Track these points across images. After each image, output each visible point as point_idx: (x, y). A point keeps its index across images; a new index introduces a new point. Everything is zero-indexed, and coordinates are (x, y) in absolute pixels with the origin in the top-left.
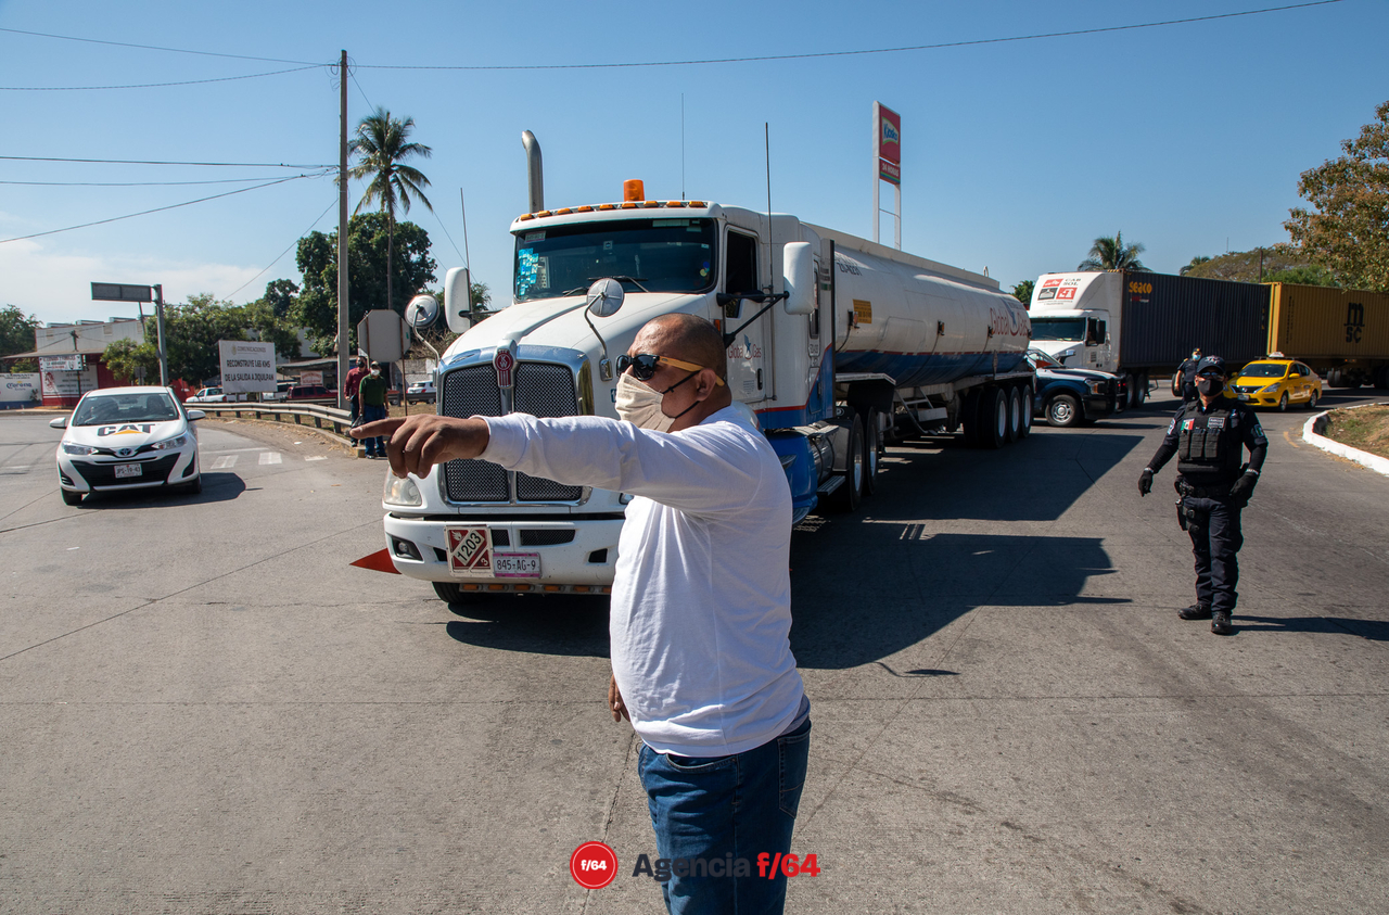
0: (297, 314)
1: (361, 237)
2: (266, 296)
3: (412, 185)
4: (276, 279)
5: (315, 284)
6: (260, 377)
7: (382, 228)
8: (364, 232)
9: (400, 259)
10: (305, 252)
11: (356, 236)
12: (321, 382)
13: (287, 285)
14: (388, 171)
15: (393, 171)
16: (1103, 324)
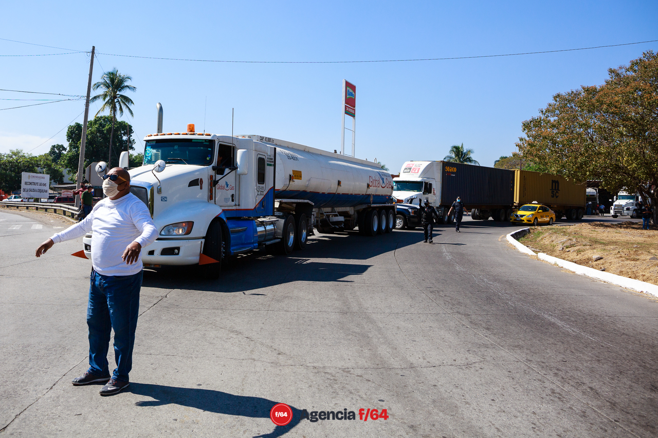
0: (64, 162)
1: (99, 127)
2: (50, 152)
3: (125, 104)
4: (56, 144)
5: (74, 148)
6: (41, 191)
7: (110, 123)
8: (101, 124)
9: (117, 138)
10: (71, 132)
11: (97, 126)
12: (72, 195)
13: (61, 147)
14: (115, 97)
15: (117, 97)
16: (431, 185)
